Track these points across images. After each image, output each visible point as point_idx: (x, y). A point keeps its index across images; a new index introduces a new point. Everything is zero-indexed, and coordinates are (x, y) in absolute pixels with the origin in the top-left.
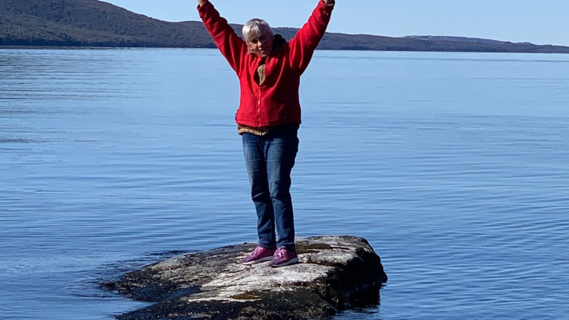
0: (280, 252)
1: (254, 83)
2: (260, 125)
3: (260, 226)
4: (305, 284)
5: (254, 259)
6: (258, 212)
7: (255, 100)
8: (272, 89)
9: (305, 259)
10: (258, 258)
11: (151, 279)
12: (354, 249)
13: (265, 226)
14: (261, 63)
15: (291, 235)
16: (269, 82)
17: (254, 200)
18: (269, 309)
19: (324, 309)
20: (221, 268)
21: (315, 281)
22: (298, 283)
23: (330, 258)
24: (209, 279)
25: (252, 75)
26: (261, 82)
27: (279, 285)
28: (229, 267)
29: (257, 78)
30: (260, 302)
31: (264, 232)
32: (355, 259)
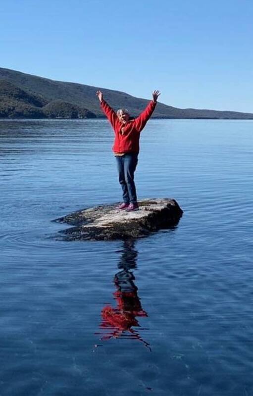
0: (131, 205)
1: (120, 135)
2: (121, 151)
3: (124, 195)
4: (137, 219)
5: (121, 208)
6: (123, 188)
7: (120, 141)
8: (127, 136)
9: (144, 208)
10: (123, 208)
11: (78, 216)
12: (166, 204)
13: (126, 194)
14: (123, 126)
15: (135, 198)
16: (126, 133)
17: (121, 183)
18: (115, 230)
19: (140, 230)
20: (107, 212)
21: (141, 218)
22: (134, 219)
23: (154, 208)
24: (100, 217)
25: (119, 131)
26: (123, 133)
27: (126, 220)
28: (111, 212)
29: (121, 132)
30: (112, 227)
31: (125, 197)
32: (165, 208)
